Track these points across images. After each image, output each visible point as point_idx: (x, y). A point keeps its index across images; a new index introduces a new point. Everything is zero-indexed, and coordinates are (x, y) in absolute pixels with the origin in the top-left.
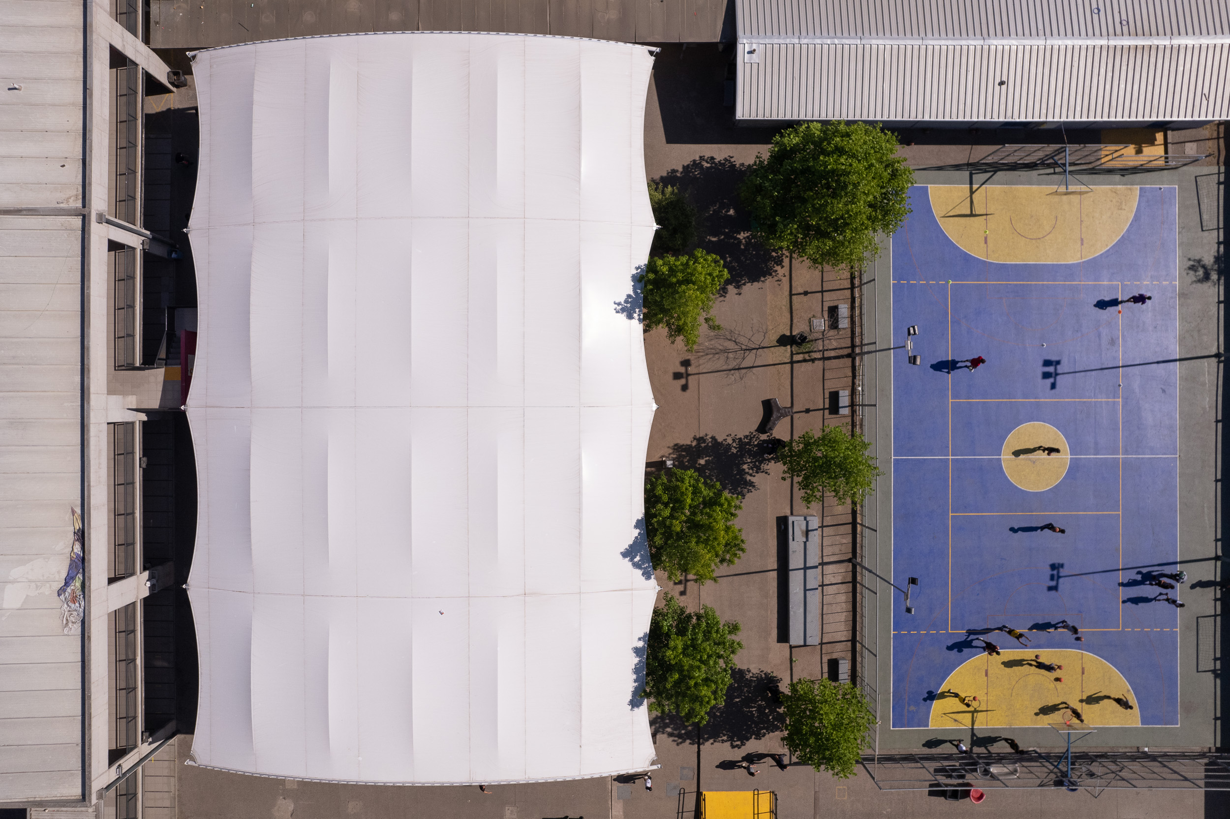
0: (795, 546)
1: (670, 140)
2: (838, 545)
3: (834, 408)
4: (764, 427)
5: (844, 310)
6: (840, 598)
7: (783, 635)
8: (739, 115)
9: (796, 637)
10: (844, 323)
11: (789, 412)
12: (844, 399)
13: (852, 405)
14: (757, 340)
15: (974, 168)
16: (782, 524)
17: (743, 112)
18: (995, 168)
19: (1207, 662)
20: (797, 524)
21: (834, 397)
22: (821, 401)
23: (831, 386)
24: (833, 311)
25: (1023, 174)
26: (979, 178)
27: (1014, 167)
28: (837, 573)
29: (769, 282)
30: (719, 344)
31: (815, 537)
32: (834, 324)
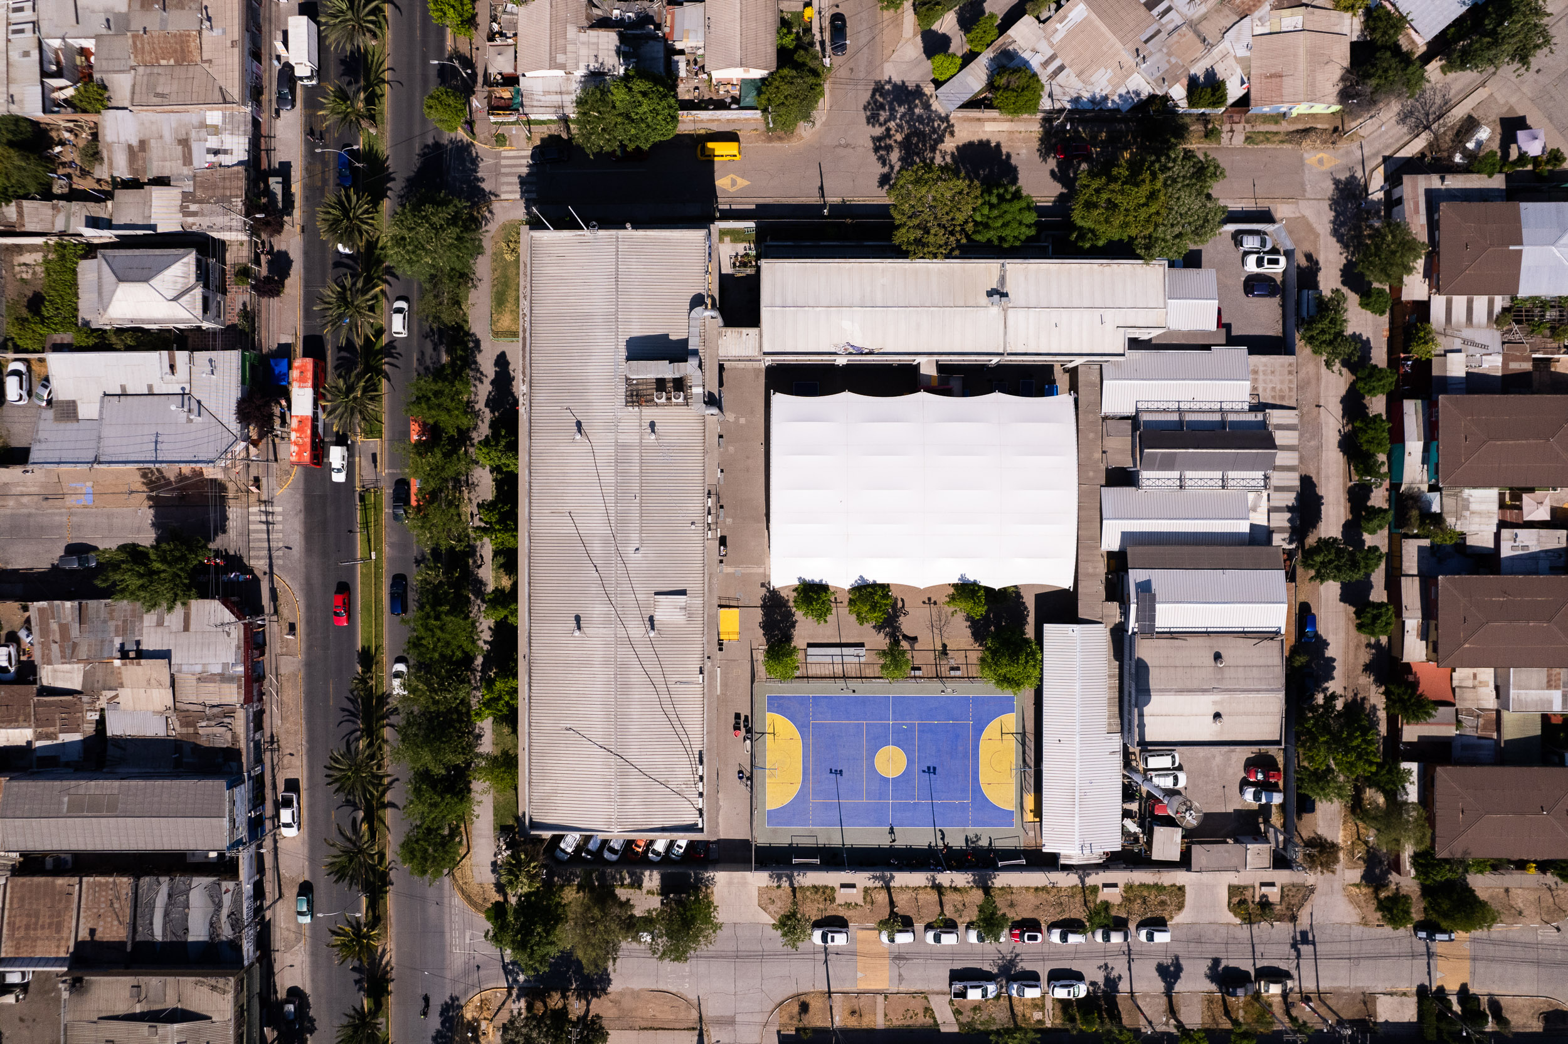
0: (851, 651)
1: (1037, 596)
2: (852, 671)
3: (914, 669)
4: (905, 637)
5: (958, 673)
6: (828, 670)
7: (810, 645)
8: (1045, 625)
9: (811, 651)
10: (953, 673)
11: (913, 649)
12: (918, 673)
13: (915, 677)
14: (945, 635)
15: (1024, 734)
16: (862, 645)
17: (1047, 627)
18: (1023, 744)
19: (796, 841)
20: (862, 652)
21: (919, 669)
22: (917, 663)
23: (924, 667)
24: (958, 669)
25: (1021, 758)
26: (1019, 737)
27: (1024, 752)
28: (838, 670)
29: (972, 640)
30: (943, 618)
31: (856, 660)
32: (952, 669)
